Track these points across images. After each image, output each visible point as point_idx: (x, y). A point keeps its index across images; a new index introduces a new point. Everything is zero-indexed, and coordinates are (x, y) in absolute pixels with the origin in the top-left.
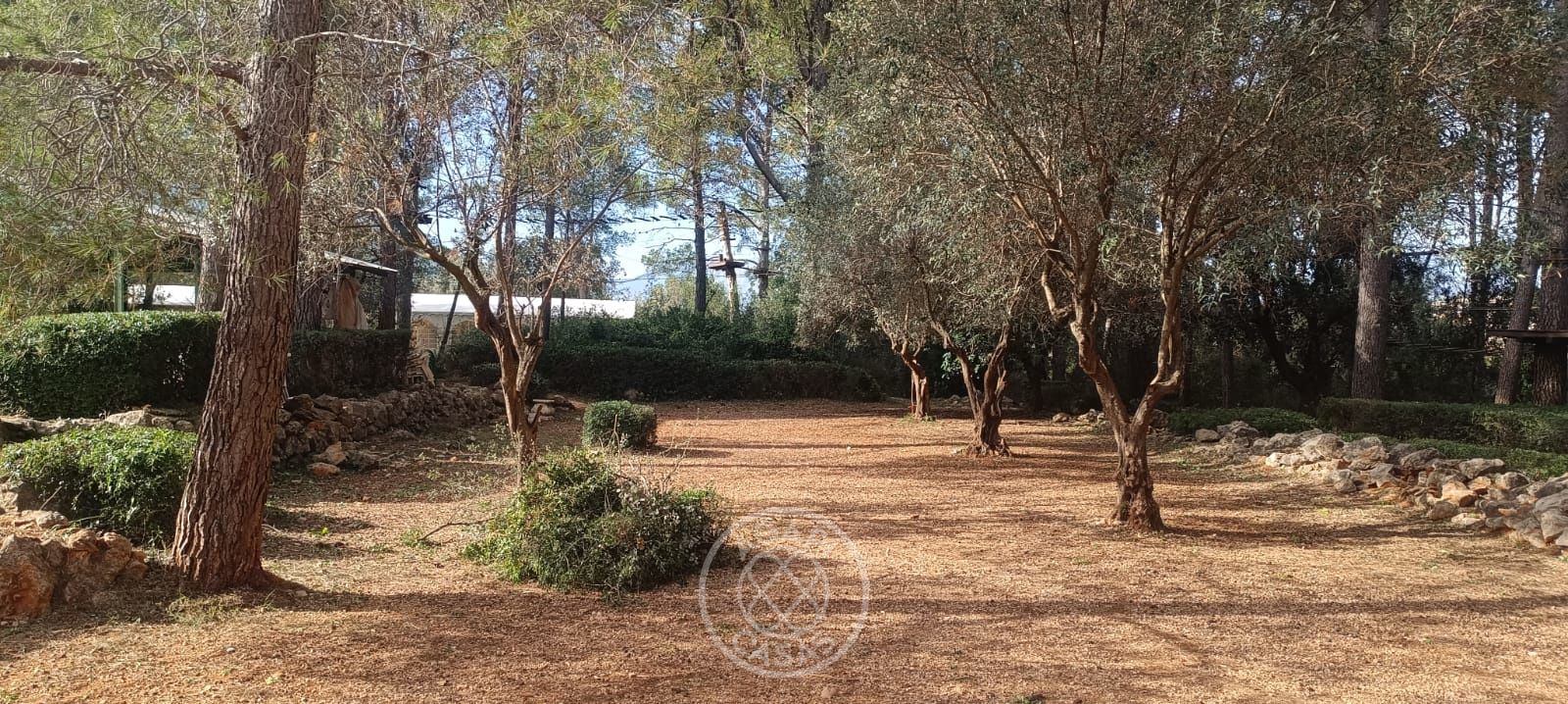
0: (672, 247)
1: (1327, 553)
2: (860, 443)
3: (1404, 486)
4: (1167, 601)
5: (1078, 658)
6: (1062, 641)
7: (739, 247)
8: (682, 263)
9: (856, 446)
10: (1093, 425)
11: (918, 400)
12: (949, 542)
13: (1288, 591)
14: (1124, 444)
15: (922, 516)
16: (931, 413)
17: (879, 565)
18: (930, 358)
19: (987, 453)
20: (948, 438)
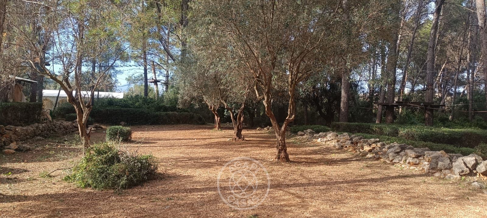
0: (136, 75)
1: (335, 167)
2: (199, 138)
3: (354, 147)
4: (292, 183)
5: (267, 202)
7: (159, 76)
8: (140, 80)
9: (198, 139)
10: (268, 130)
11: (217, 124)
13: (325, 179)
14: (278, 137)
15: (219, 160)
16: (221, 128)
17: (206, 177)
18: (221, 111)
19: (238, 140)
20: (226, 136)
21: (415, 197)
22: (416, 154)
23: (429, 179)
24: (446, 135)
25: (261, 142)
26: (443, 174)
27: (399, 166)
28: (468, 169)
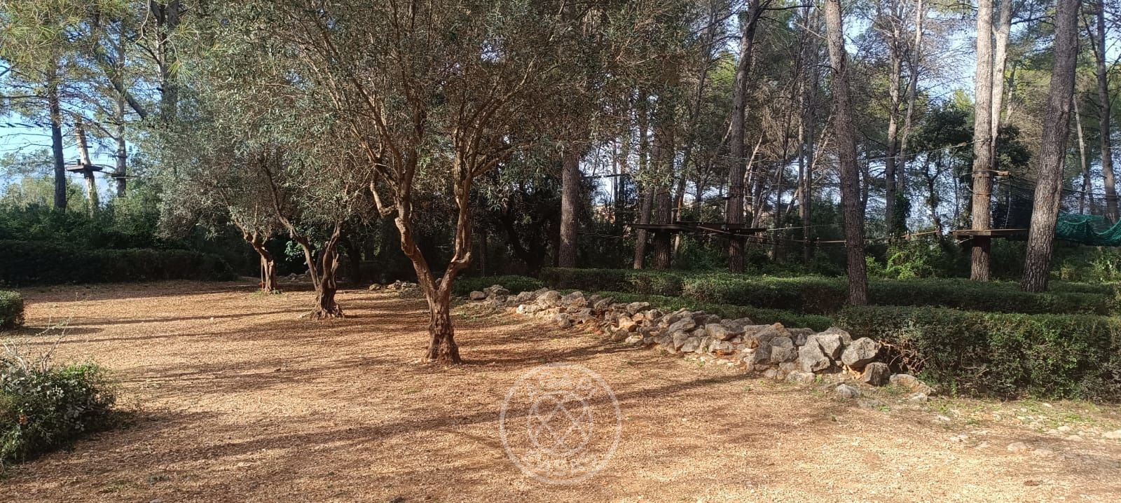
0: (26, 151)
2: (220, 314)
3: (597, 321)
4: (473, 413)
5: (420, 464)
6: (407, 453)
7: (97, 154)
8: (39, 165)
9: (218, 317)
10: (399, 291)
11: (267, 278)
12: (308, 387)
14: (434, 304)
15: (283, 369)
16: (277, 287)
17: (255, 412)
18: (276, 247)
19: (326, 316)
20: (293, 307)
21: (737, 425)
22: (727, 333)
23: (757, 384)
24: (773, 289)
25: (383, 320)
26: (781, 372)
27: (694, 359)
28: (827, 359)
